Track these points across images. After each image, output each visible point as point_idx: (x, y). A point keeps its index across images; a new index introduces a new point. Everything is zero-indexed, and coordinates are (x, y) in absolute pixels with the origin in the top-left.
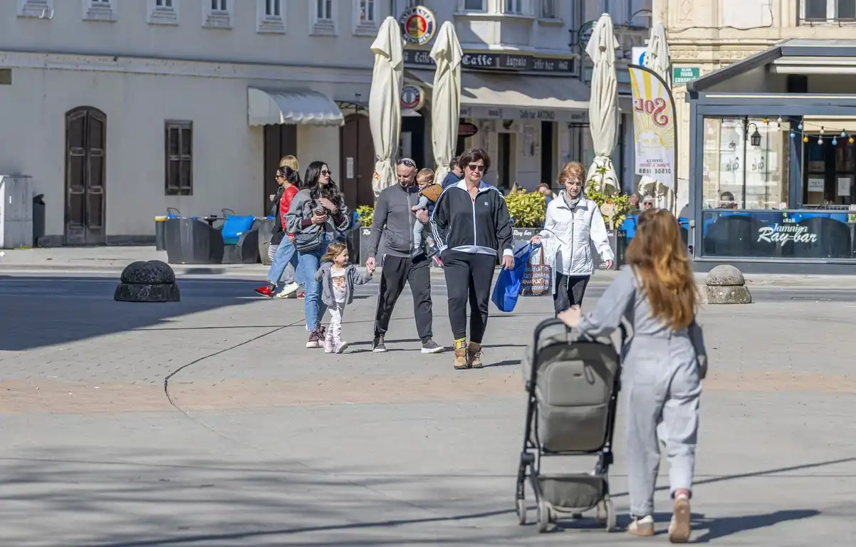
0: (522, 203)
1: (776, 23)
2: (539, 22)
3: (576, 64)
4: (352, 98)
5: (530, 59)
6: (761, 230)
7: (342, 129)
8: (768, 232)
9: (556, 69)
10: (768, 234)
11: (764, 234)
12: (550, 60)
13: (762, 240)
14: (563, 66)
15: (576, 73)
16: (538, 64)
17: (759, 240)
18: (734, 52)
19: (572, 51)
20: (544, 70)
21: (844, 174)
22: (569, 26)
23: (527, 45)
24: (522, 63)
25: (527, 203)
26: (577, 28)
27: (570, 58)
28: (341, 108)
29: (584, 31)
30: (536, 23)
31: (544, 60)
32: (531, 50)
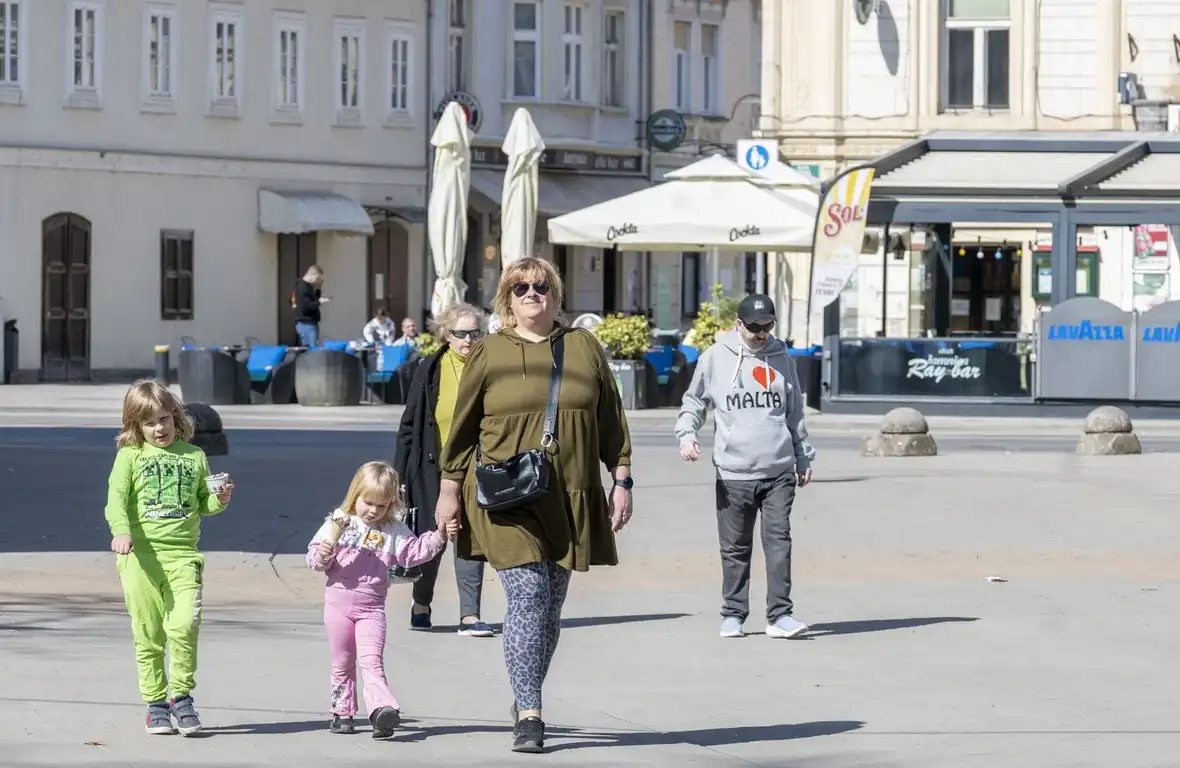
0: (620, 329)
1: (912, 112)
2: (601, 112)
3: (644, 162)
4: (383, 203)
5: (592, 156)
6: (911, 363)
7: (370, 240)
8: (920, 365)
9: (621, 168)
10: (920, 368)
11: (915, 368)
12: (613, 157)
13: (914, 376)
14: (629, 164)
15: (644, 173)
16: (600, 162)
17: (909, 375)
18: (862, 146)
19: (640, 146)
20: (606, 169)
21: (992, 294)
22: (634, 117)
23: (588, 138)
24: (581, 160)
25: (625, 331)
26: (645, 118)
27: (636, 154)
28: (370, 215)
29: (653, 122)
30: (597, 113)
31: (606, 156)
32: (591, 144)
